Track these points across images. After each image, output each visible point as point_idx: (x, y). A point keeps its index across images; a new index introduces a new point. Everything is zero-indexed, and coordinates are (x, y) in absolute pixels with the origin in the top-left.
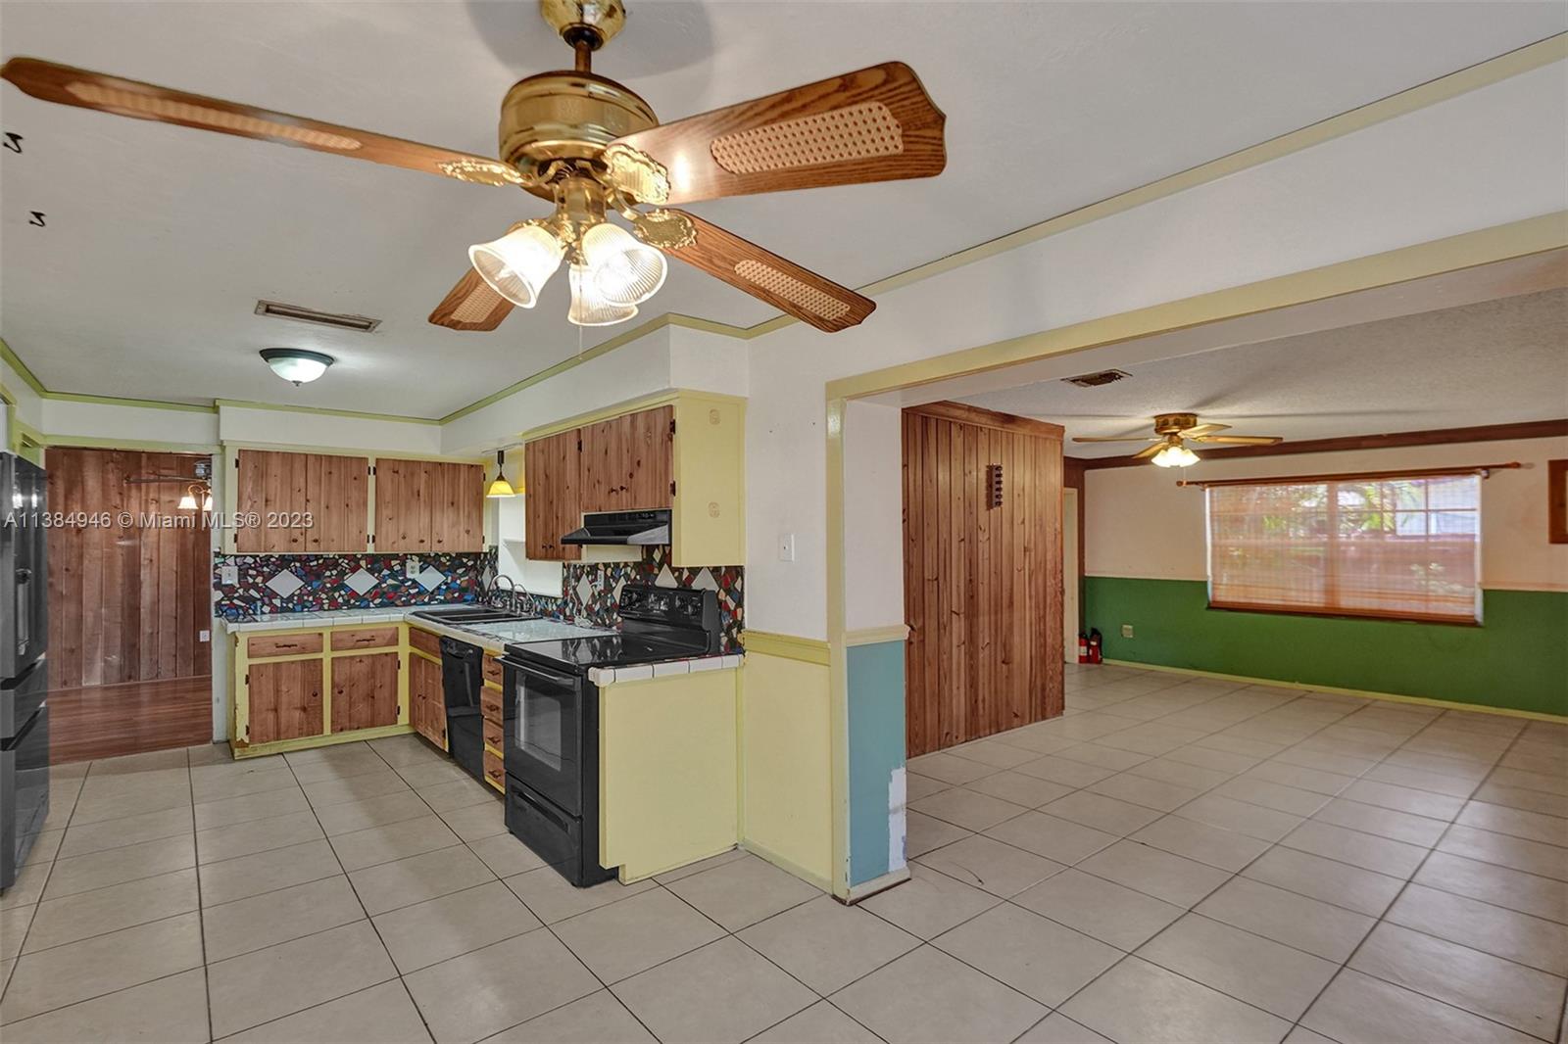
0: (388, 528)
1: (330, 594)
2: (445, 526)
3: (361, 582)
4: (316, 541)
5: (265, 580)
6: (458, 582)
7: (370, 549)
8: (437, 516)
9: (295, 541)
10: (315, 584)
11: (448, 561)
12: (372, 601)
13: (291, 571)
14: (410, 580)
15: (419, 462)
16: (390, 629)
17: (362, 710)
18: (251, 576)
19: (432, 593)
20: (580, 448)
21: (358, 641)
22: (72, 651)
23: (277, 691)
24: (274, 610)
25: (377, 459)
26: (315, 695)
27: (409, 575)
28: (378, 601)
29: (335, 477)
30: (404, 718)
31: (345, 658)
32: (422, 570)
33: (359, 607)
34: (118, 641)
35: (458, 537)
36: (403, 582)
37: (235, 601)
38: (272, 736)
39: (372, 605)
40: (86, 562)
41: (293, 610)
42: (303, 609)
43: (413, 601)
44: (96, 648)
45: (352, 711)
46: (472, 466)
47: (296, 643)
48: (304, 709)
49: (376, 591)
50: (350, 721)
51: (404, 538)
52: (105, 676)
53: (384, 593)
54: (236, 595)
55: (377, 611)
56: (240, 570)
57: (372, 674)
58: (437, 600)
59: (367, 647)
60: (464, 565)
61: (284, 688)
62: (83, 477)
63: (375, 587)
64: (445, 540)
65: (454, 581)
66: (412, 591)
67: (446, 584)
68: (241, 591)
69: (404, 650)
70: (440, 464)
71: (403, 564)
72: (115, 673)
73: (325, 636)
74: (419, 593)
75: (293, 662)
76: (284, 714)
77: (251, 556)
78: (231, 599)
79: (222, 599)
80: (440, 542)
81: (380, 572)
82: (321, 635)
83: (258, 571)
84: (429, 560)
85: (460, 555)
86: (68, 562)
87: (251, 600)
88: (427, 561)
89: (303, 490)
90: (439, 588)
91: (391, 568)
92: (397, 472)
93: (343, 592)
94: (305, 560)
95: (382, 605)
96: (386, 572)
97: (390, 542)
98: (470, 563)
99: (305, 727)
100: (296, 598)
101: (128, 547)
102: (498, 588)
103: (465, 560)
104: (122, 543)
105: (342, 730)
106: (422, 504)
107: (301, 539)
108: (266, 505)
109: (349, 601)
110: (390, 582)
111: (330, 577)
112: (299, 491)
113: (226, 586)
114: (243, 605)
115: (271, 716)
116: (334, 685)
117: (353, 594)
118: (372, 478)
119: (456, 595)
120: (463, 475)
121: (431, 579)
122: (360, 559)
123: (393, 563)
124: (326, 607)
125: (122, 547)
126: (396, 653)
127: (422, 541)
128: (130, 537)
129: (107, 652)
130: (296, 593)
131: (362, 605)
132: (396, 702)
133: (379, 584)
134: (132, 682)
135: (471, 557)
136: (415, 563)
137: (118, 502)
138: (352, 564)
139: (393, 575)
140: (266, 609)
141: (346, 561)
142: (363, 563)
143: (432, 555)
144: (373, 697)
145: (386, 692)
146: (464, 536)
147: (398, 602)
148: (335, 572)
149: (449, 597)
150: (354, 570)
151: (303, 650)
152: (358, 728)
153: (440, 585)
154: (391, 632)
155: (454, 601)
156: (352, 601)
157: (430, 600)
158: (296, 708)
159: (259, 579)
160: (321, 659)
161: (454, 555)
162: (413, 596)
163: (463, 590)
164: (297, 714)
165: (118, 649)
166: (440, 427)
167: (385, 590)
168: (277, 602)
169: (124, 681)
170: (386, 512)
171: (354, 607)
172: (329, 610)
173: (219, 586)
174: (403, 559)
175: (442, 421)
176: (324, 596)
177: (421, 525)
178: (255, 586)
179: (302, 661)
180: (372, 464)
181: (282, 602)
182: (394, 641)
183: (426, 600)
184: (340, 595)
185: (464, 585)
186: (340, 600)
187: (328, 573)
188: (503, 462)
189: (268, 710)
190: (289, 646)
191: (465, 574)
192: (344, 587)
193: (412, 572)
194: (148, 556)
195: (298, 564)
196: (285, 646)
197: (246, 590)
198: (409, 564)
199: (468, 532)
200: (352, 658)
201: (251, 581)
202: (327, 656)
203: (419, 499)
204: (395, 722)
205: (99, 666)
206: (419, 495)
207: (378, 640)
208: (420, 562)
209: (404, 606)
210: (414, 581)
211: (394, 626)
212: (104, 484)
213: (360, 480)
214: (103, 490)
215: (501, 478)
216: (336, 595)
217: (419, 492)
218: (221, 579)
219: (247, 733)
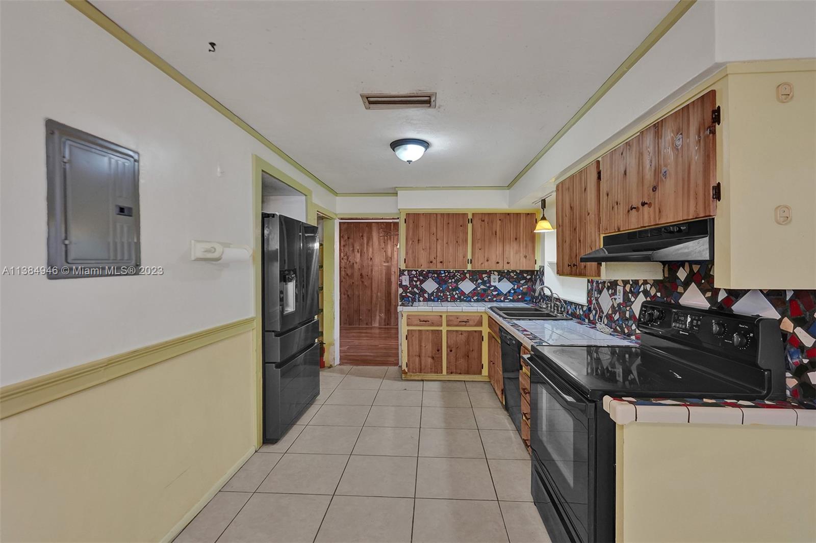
0: (479, 254)
1: (451, 293)
2: (512, 253)
3: (467, 286)
4: (441, 262)
5: (421, 284)
6: (521, 288)
7: (469, 267)
8: (507, 248)
9: (431, 262)
10: (444, 286)
11: (515, 275)
12: (473, 298)
13: (433, 279)
14: (493, 286)
15: (496, 214)
16: (478, 316)
17: (462, 362)
18: (415, 281)
19: (506, 295)
20: (599, 178)
21: (460, 322)
22: (369, 310)
23: (420, 346)
24: (425, 300)
25: (473, 214)
26: (438, 351)
27: (492, 284)
28: (475, 298)
29: (451, 226)
30: (485, 372)
31: (454, 331)
32: (500, 280)
33: (465, 301)
34: (384, 308)
35: (519, 260)
36: (489, 287)
37: (408, 294)
38: (417, 370)
39: (472, 300)
40: (373, 272)
41: (433, 301)
42: (438, 300)
43: (495, 299)
44: (377, 310)
45: (458, 363)
46: (528, 214)
47: (429, 320)
48: (433, 358)
49: (474, 292)
50: (456, 369)
51: (488, 261)
52: (380, 323)
53: (479, 293)
54: (408, 291)
55: (475, 304)
56: (410, 278)
57: (468, 342)
58: (508, 299)
59: (465, 326)
60: (525, 278)
61: (423, 345)
62: (372, 236)
63: (474, 290)
64: (511, 263)
65: (518, 288)
66: (495, 293)
67: (514, 289)
68: (410, 289)
69: (485, 330)
70: (509, 214)
71: (489, 277)
72: (383, 323)
73: (443, 317)
74: (498, 294)
75: (427, 331)
76: (423, 358)
77: (414, 270)
78: (406, 293)
79: (402, 293)
80: (508, 263)
81: (477, 281)
82: (441, 316)
83: (418, 279)
84: (504, 275)
85: (522, 272)
86: (368, 272)
87: (414, 294)
88: (503, 275)
89: (435, 234)
90: (509, 292)
91: (482, 279)
92: (484, 221)
93: (457, 292)
94: (438, 273)
95: (477, 301)
96: (480, 281)
97: (480, 263)
98: (529, 277)
99: (433, 368)
100: (435, 294)
101: (387, 266)
103: (525, 275)
104: (384, 264)
105: (452, 373)
106: (498, 240)
107: (434, 261)
108: (418, 243)
109: (460, 297)
110: (482, 287)
111: (451, 283)
112: (433, 234)
113: (404, 286)
114: (411, 296)
115: (417, 359)
116: (448, 347)
117: (463, 293)
118: (470, 225)
119: (520, 297)
120: (523, 219)
121: (505, 286)
122: (466, 273)
123: (484, 276)
124: (449, 300)
125: (385, 266)
126: (481, 331)
127: (498, 263)
128: (388, 262)
129: (380, 312)
130: (435, 291)
131: (467, 300)
132: (481, 362)
133: (476, 288)
134: (388, 327)
135: (529, 273)
136: (495, 277)
137: (384, 246)
138: (462, 276)
139: (484, 283)
140: (421, 299)
141: (459, 274)
142: (468, 275)
143: (506, 271)
144: (468, 356)
145: (474, 355)
146: (523, 260)
147: (486, 299)
148: (453, 280)
149: (516, 298)
150: (463, 279)
151: (433, 324)
152: (460, 374)
153: (510, 290)
154: (478, 318)
155: (518, 301)
156: (462, 297)
157: (505, 299)
158: (429, 357)
159: (418, 283)
160: (441, 330)
161: (518, 272)
162: (495, 296)
163: (524, 294)
164: (430, 360)
165: (384, 311)
166: (508, 191)
167: (479, 292)
168: (426, 295)
169: (385, 326)
170: (478, 245)
171: (462, 300)
172: (450, 301)
173: (401, 286)
174: (489, 273)
175: (509, 186)
176: (448, 293)
177: (498, 253)
178: (416, 286)
179: (432, 331)
180: (470, 217)
181: (428, 296)
182: (480, 324)
183: (502, 299)
184: (456, 294)
185: (524, 291)
186: (456, 296)
187: (450, 281)
188: (545, 207)
189: (416, 356)
190: (426, 321)
191: (526, 283)
192: (457, 288)
193: (494, 282)
194: (394, 270)
195: (436, 275)
196: (423, 321)
197: (413, 289)
198: (492, 276)
199: (526, 257)
200: (457, 331)
201: (415, 284)
202: (444, 329)
203: (496, 237)
204: (480, 373)
205: (378, 317)
206: (496, 234)
207: (471, 323)
208: (498, 276)
209: (490, 302)
210: (495, 287)
211: (480, 314)
212: (379, 237)
213: (464, 226)
214: (379, 241)
215: (544, 218)
216: (454, 293)
217: (496, 232)
218: (402, 282)
219: (407, 367)
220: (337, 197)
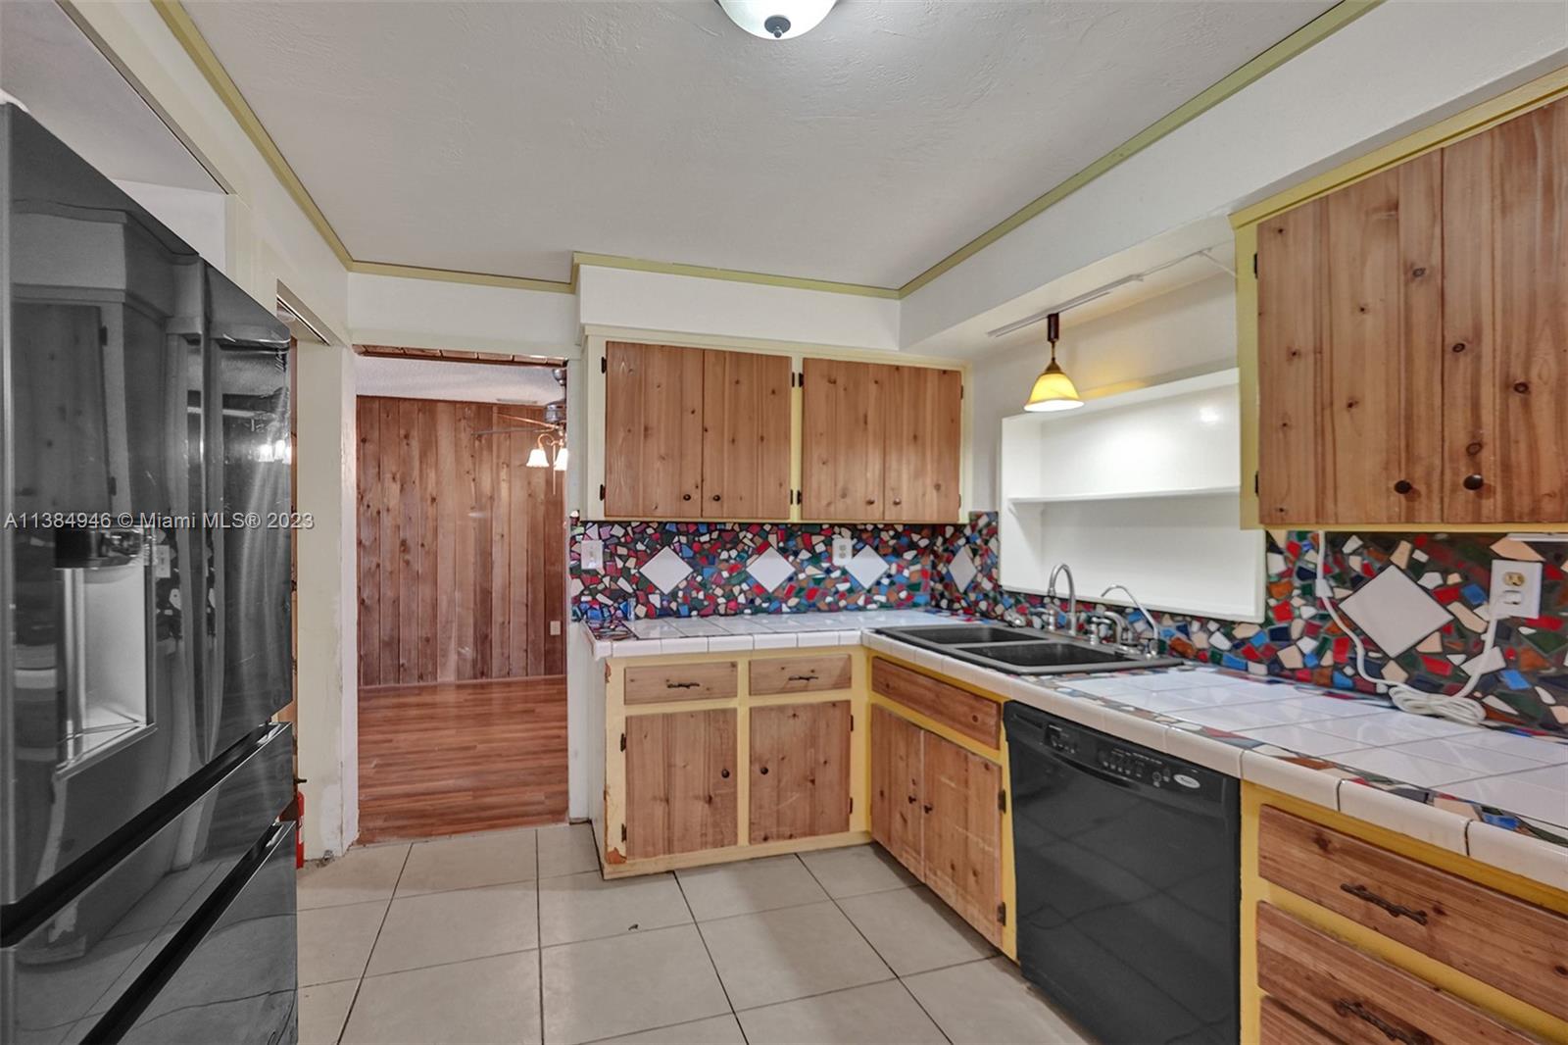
0: (821, 477)
1: (727, 589)
2: (905, 477)
3: (771, 570)
4: (717, 498)
5: (640, 564)
6: (906, 573)
7: (794, 516)
8: (893, 462)
9: (687, 498)
10: (707, 571)
11: (892, 538)
12: (786, 602)
13: (674, 550)
14: (839, 568)
15: (866, 365)
16: (840, 659)
17: (795, 800)
18: (620, 556)
19: (869, 591)
21: (791, 679)
22: (428, 640)
23: (669, 767)
24: (653, 614)
25: (804, 360)
26: (726, 775)
27: (837, 561)
28: (793, 602)
29: (744, 388)
30: (860, 821)
31: (771, 709)
32: (856, 551)
33: (766, 611)
34: (471, 631)
35: (924, 495)
36: (828, 571)
37: (600, 598)
38: (660, 845)
39: (785, 608)
40: (440, 537)
41: (677, 614)
42: (690, 611)
43: (842, 603)
44: (450, 638)
45: (783, 805)
46: (945, 372)
47: (698, 682)
48: (710, 800)
49: (791, 587)
50: (778, 824)
51: (844, 496)
52: (459, 673)
53: (801, 589)
54: (601, 587)
55: (792, 621)
56: (606, 546)
57: (812, 740)
58: (875, 602)
59: (805, 689)
60: (913, 546)
61: (679, 761)
63: (790, 579)
64: (904, 505)
65: (900, 570)
66: (843, 587)
67: (889, 576)
68: (607, 580)
69: (861, 696)
70: (897, 368)
71: (828, 543)
72: (468, 669)
73: (740, 667)
74: (851, 590)
75: (692, 715)
76: (677, 804)
77: (620, 523)
78: (593, 593)
79: (582, 593)
80: (896, 504)
81: (796, 554)
82: (734, 665)
83: (629, 549)
84: (864, 536)
85: (911, 528)
86: (424, 537)
87: (618, 595)
88: (865, 536)
89: (699, 411)
90: (878, 583)
91: (811, 549)
92: (835, 382)
93: (745, 587)
94: (692, 529)
95: (796, 610)
96: (805, 555)
97: (824, 502)
98: (924, 543)
99: (710, 831)
100: (680, 594)
101: (480, 520)
102: (997, 587)
103: (915, 537)
104: (473, 515)
105: (766, 839)
106: (871, 438)
107: (696, 496)
108: (646, 436)
109: (752, 601)
110: (811, 570)
111: (727, 561)
112: (693, 412)
113: (587, 572)
114: (610, 602)
115: (659, 810)
116: (753, 759)
117: (759, 589)
118: (796, 393)
119: (903, 595)
120: (931, 387)
121: (868, 567)
122: (768, 533)
123: (815, 539)
124: (722, 609)
125: (474, 520)
126: (848, 703)
127: (871, 503)
128: (481, 508)
129: (461, 643)
130: (682, 586)
131: (772, 608)
132: (847, 792)
133: (796, 574)
134: (484, 680)
135: (925, 532)
136: (843, 542)
137: (471, 466)
138: (759, 541)
139: (815, 559)
140: (641, 610)
141: (750, 536)
142: (772, 539)
143: (870, 527)
144: (813, 781)
145: (831, 774)
146: (932, 495)
147: (821, 605)
148: (734, 553)
149: (893, 599)
150: (760, 550)
151: (709, 693)
152: (791, 837)
153: (881, 578)
154: (841, 664)
155: (900, 605)
156: (758, 601)
157: (868, 601)
158: (697, 798)
159: (631, 563)
160: (735, 710)
161: (900, 529)
162: (842, 595)
163: (913, 587)
164: (700, 809)
165: (471, 640)
166: (898, 303)
167: (804, 585)
168: (655, 599)
169: (475, 677)
170: (818, 452)
171: (757, 611)
172: (726, 615)
173: (577, 572)
174: (829, 532)
175: (904, 290)
176: (719, 592)
177: (869, 475)
178: (625, 573)
179: (707, 713)
180: (797, 368)
181: (662, 601)
182: (844, 681)
183: (861, 602)
184: (741, 591)
185: (916, 579)
186: (742, 599)
187: (724, 555)
189: (654, 798)
190: (688, 686)
191: (913, 562)
192: (747, 578)
193: (842, 556)
194: (500, 531)
195: (683, 539)
196: (680, 686)
197: (614, 580)
198: (837, 542)
199: (938, 487)
200: (781, 709)
201: (620, 564)
202: (742, 704)
203: (866, 429)
204: (845, 826)
205: (453, 658)
206: (866, 423)
207: (823, 680)
208: (852, 539)
209: (831, 611)
210: (844, 572)
211: (843, 654)
212: (457, 444)
213: (779, 393)
214: (456, 451)
215: (1053, 368)
216: (736, 590)
217: (866, 416)
218: (580, 560)
219: (624, 838)
220: (350, 274)
